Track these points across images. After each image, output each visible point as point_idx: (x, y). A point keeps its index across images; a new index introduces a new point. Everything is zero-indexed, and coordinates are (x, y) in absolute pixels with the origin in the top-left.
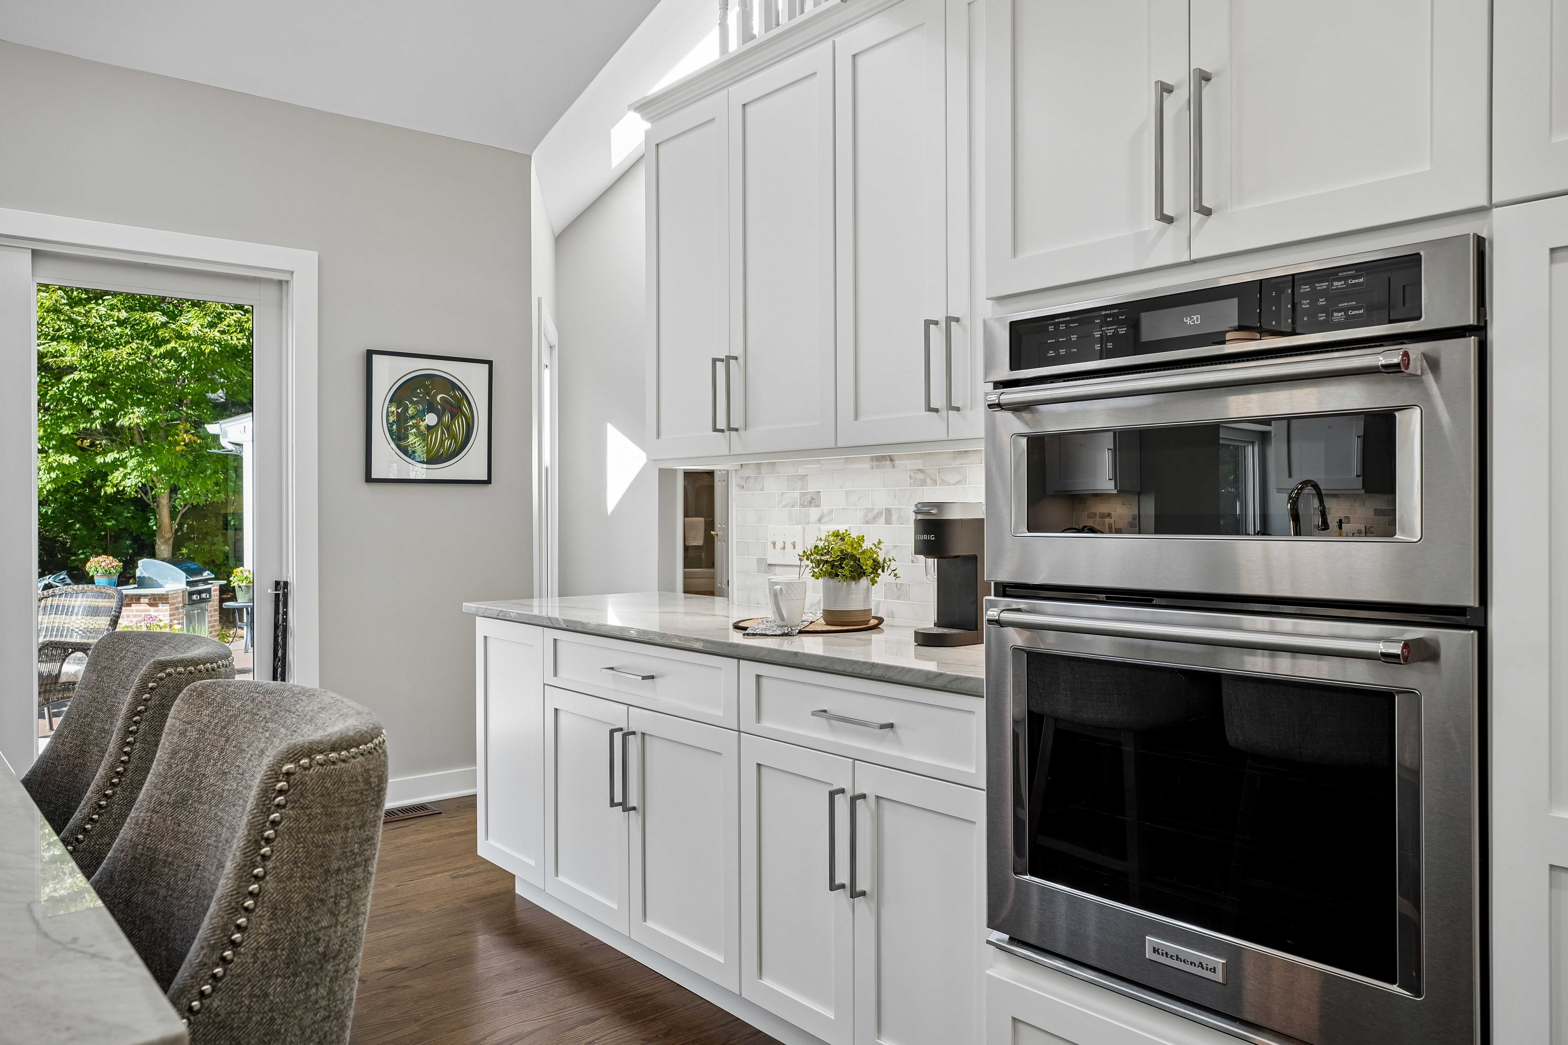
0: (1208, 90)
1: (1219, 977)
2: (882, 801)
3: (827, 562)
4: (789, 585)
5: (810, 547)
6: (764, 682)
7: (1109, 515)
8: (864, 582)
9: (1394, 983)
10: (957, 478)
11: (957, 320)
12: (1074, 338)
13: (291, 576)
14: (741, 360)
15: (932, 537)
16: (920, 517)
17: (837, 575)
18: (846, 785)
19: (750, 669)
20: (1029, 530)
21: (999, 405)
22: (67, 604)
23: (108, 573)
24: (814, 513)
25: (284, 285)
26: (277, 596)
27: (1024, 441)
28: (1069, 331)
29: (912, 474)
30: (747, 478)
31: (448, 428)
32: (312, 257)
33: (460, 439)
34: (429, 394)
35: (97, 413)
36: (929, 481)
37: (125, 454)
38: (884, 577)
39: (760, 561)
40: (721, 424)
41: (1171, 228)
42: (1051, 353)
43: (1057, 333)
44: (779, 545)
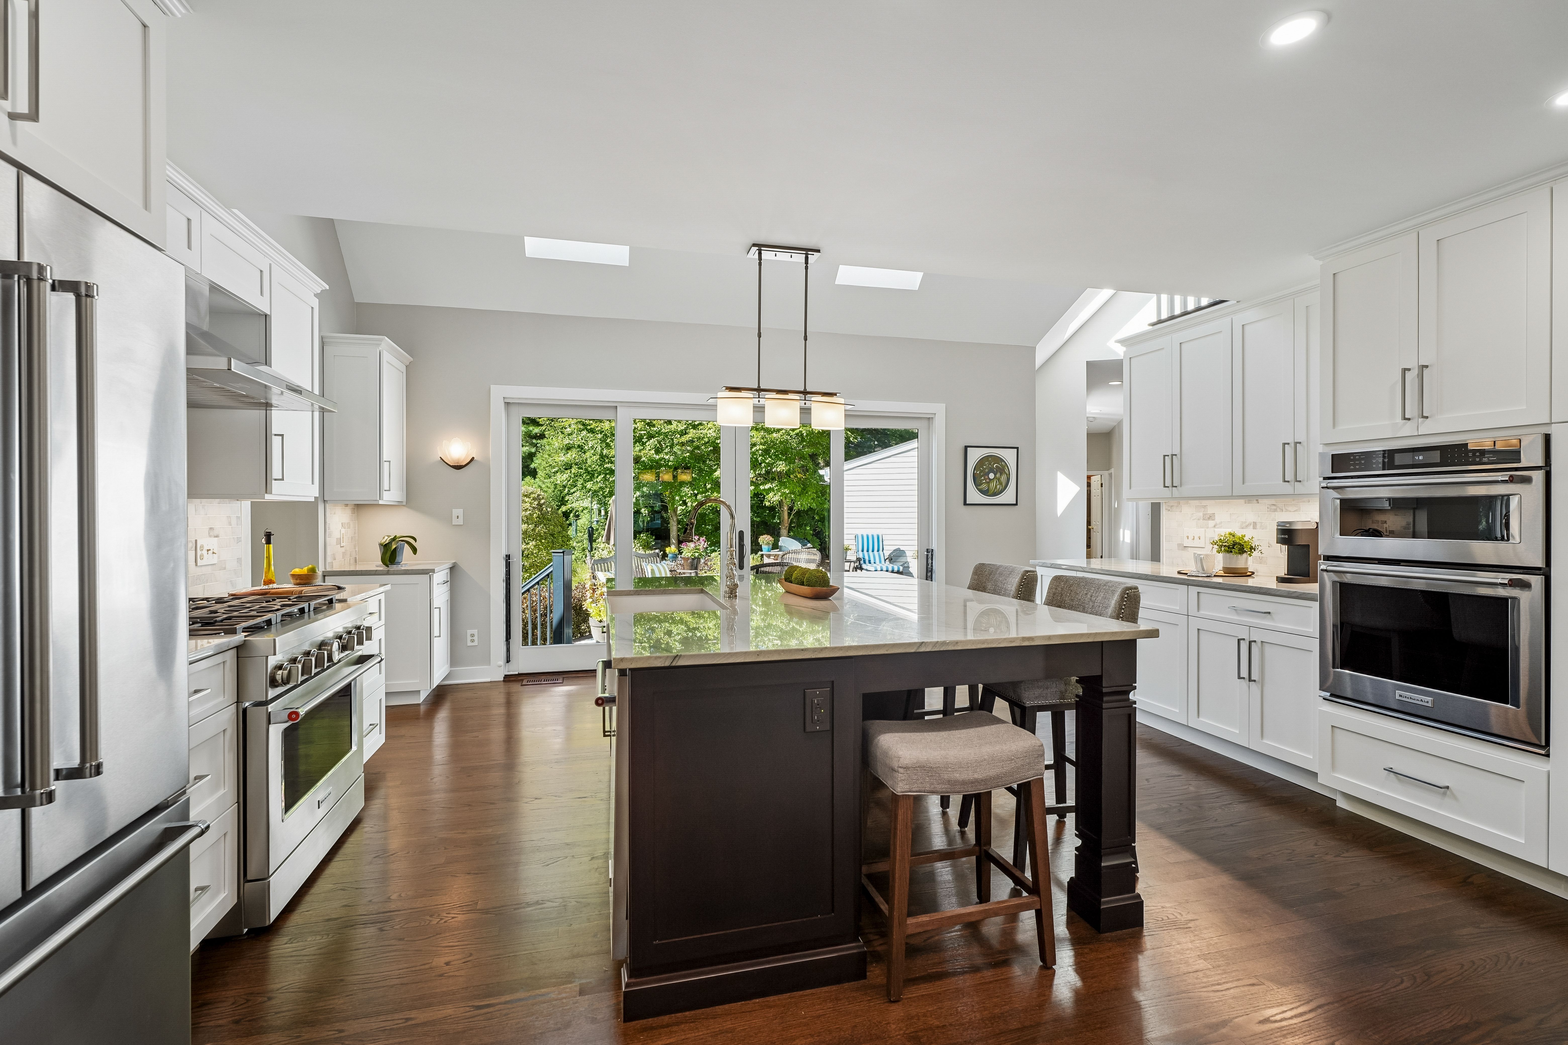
0: (1426, 371)
1: (1430, 705)
2: (1264, 643)
3: (1225, 546)
4: (1207, 555)
5: (1217, 539)
6: (1201, 595)
7: (1385, 522)
8: (1245, 555)
9: (1508, 704)
10: (1296, 509)
11: (1300, 443)
12: (1363, 462)
13: (934, 547)
14: (1179, 456)
15: (1287, 537)
16: (1279, 527)
17: (1231, 552)
18: (1246, 637)
19: (1194, 590)
20: (1341, 535)
21: (1327, 488)
22: (795, 557)
23: (768, 544)
24: (1211, 523)
25: (931, 419)
26: (927, 555)
27: (1338, 501)
28: (1360, 459)
29: (1269, 506)
30: (1172, 506)
31: (999, 480)
32: (943, 406)
33: (1004, 485)
34: (990, 464)
35: (763, 465)
36: (1278, 509)
37: (774, 485)
38: (1255, 554)
39: (1179, 545)
40: (1168, 483)
41: (1409, 422)
42: (1352, 467)
43: (1354, 460)
44: (1191, 538)
